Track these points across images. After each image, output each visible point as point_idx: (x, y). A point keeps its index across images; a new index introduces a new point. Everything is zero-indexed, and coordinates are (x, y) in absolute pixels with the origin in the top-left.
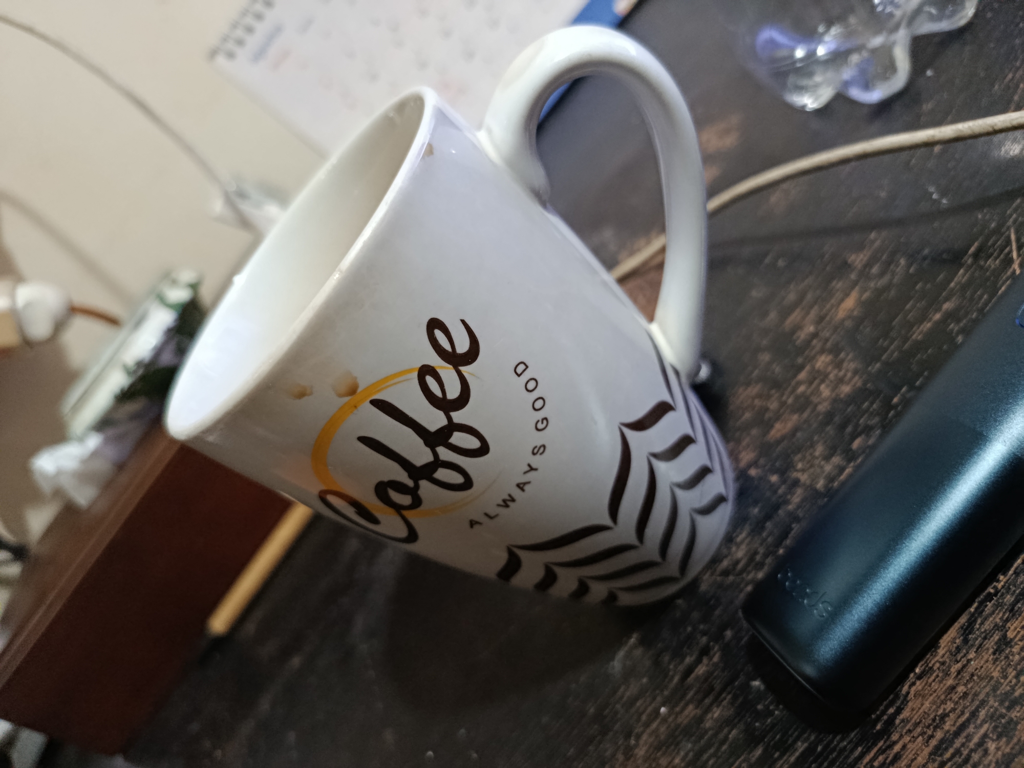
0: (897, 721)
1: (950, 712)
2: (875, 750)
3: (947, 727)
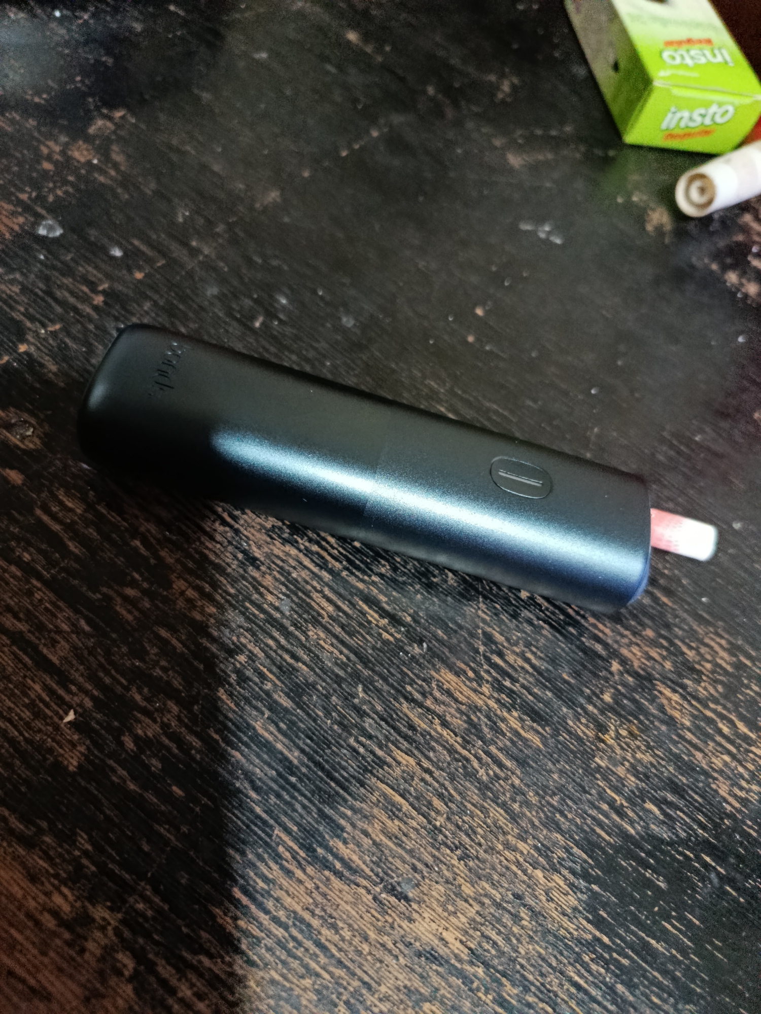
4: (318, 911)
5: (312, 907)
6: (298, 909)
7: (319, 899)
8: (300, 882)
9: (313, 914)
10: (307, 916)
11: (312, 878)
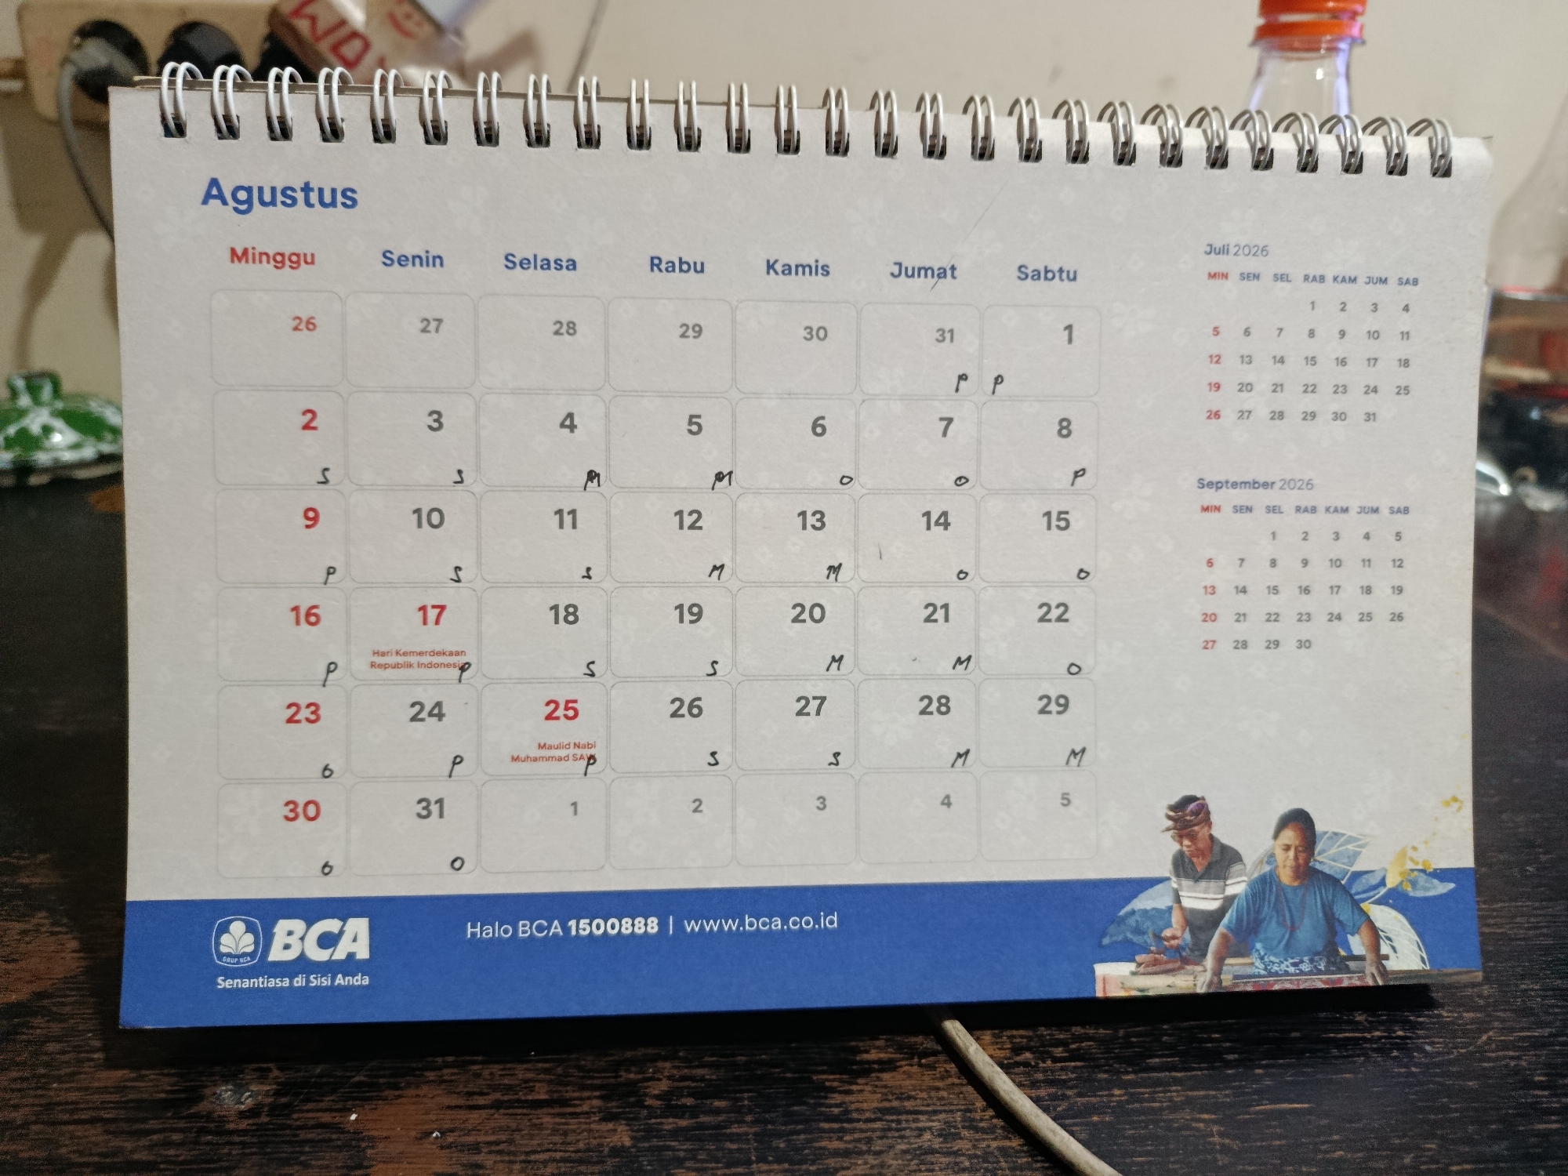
0: (873, 1075)
1: (920, 1098)
2: (837, 1076)
3: (906, 1104)
4: (890, 1097)
5: (885, 1097)
6: (876, 1105)
7: (884, 1090)
8: (861, 1091)
9: (890, 1101)
10: (887, 1104)
11: (867, 1084)
